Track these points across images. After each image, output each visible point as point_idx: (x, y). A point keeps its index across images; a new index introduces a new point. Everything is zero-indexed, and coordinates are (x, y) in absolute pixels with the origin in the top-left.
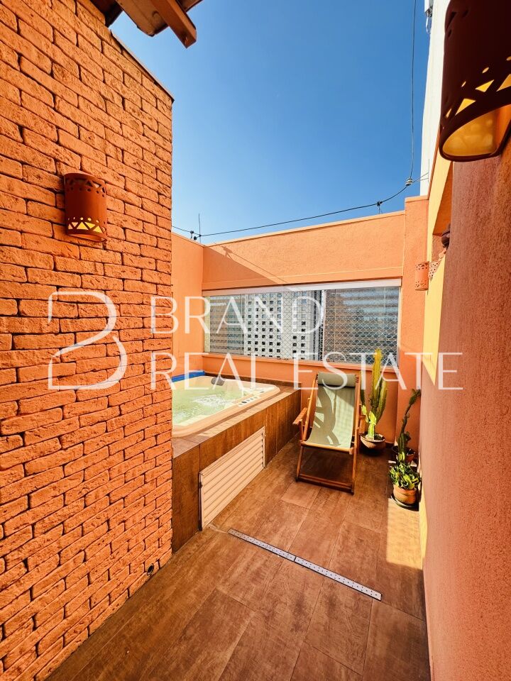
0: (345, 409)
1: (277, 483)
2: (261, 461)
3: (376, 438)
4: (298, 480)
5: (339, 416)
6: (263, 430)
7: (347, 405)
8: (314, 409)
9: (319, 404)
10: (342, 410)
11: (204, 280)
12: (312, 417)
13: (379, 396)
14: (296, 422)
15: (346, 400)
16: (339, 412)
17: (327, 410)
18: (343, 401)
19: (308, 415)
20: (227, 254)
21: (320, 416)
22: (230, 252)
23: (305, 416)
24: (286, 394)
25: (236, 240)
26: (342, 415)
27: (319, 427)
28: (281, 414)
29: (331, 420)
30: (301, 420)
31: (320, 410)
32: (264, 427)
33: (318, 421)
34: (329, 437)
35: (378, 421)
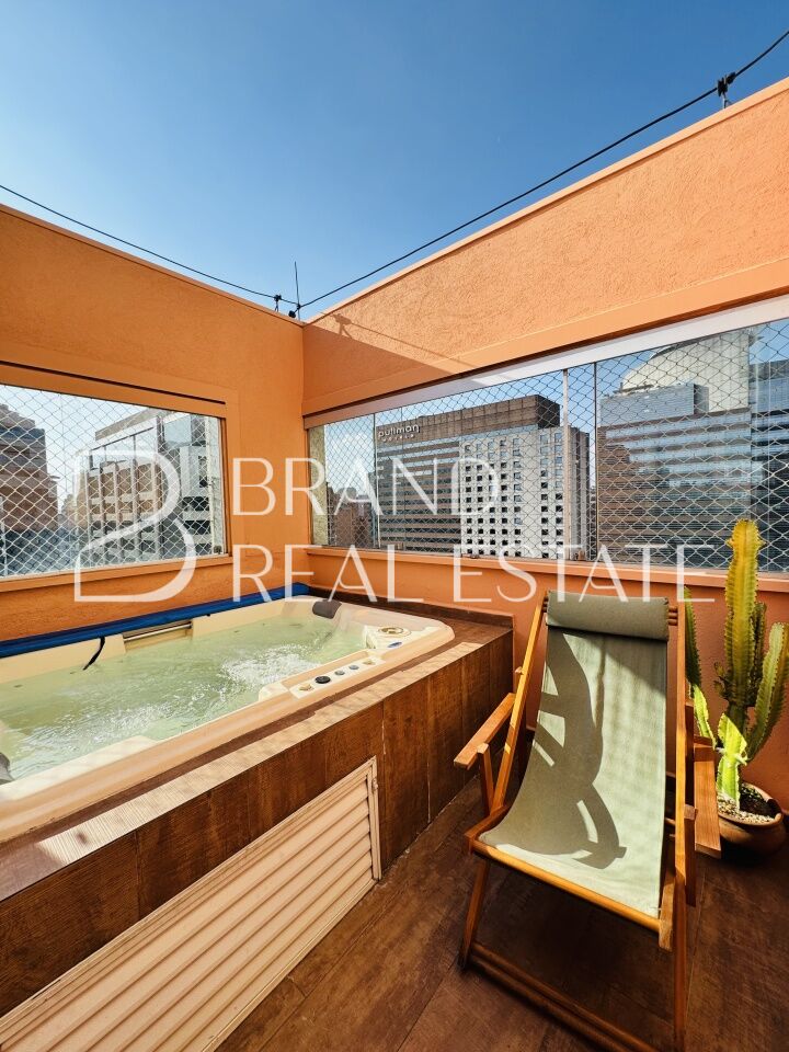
0: (635, 700)
2: (367, 861)
3: (748, 802)
4: (469, 966)
5: (615, 725)
6: (369, 769)
7: (644, 691)
8: (534, 700)
9: (550, 686)
10: (626, 704)
11: (307, 395)
12: (527, 734)
13: (757, 674)
14: (465, 757)
15: (637, 671)
16: (617, 708)
17: (573, 703)
18: (627, 675)
19: (514, 722)
20: (342, 328)
21: (553, 725)
22: (348, 322)
23: (506, 724)
24: (467, 648)
26: (625, 720)
27: (551, 762)
29: (587, 748)
30: (483, 748)
31: (555, 706)
32: (373, 761)
33: (549, 743)
34: (581, 805)
35: (751, 752)
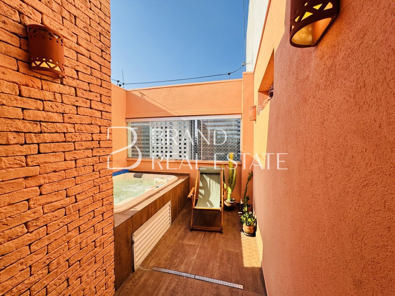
0: (215, 186)
1: (179, 233)
2: (169, 222)
3: (231, 200)
4: (192, 230)
5: (212, 190)
6: (169, 203)
7: (217, 184)
8: (198, 187)
9: (201, 185)
10: (214, 187)
11: (127, 112)
12: (198, 192)
13: (233, 178)
14: (189, 196)
15: (216, 181)
16: (212, 188)
17: (206, 188)
18: (214, 182)
19: (195, 191)
20: (142, 96)
21: (202, 191)
22: (144, 95)
23: (194, 192)
24: (181, 180)
25: (148, 88)
26: (214, 189)
27: (202, 197)
28: (179, 192)
29: (208, 193)
30: (192, 195)
31: (202, 188)
32: (170, 201)
33: (201, 194)
34: (207, 203)
35: (232, 191)
